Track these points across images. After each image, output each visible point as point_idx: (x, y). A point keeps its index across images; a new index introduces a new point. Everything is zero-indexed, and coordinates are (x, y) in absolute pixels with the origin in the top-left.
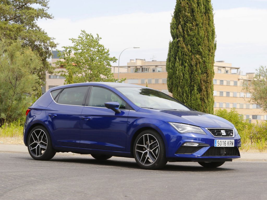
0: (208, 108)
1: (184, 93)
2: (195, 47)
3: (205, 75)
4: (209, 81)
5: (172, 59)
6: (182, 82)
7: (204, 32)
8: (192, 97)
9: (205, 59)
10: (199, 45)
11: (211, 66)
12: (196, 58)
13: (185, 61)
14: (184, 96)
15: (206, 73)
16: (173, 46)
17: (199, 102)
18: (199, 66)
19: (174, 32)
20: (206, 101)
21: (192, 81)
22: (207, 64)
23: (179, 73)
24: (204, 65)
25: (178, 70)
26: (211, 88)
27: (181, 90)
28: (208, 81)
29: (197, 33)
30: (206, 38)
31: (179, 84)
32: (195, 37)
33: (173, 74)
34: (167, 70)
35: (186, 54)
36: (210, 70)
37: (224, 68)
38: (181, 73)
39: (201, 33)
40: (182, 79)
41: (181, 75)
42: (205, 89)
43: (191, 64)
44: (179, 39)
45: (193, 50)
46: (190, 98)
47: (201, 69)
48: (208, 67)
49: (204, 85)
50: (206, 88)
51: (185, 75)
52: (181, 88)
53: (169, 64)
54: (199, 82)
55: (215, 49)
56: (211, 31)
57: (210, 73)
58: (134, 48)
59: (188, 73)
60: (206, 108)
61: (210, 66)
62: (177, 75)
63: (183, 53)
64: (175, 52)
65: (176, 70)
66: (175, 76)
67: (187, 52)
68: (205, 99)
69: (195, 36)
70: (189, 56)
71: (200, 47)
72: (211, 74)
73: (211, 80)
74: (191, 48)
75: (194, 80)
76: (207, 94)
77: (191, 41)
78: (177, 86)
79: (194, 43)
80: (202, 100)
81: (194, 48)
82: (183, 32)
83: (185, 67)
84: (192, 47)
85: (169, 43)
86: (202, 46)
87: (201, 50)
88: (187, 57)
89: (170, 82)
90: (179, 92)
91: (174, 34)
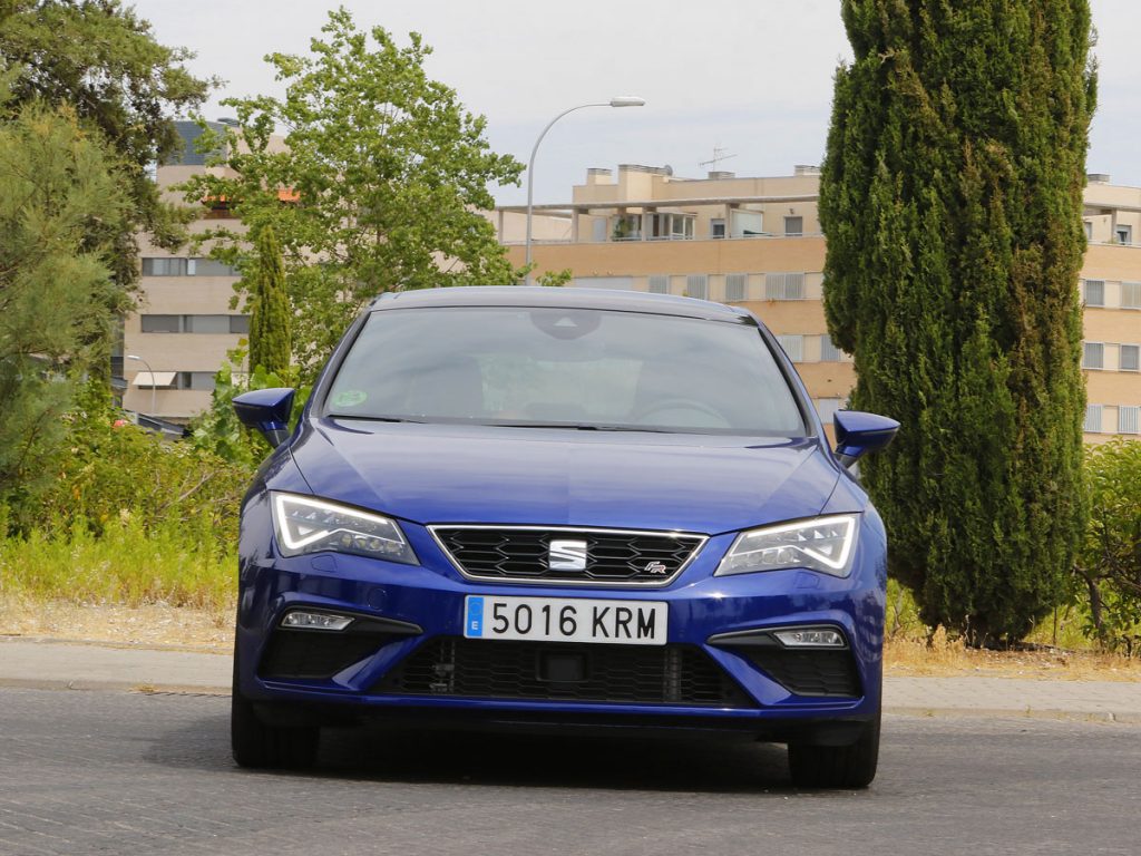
0: (1052, 435)
1: (918, 349)
2: (981, 100)
3: (1035, 250)
4: (1057, 287)
5: (852, 164)
6: (906, 293)
7: (1030, 14)
8: (962, 372)
9: (1037, 162)
10: (1001, 84)
11: (1065, 200)
12: (986, 157)
13: (922, 175)
14: (917, 368)
15: (1042, 239)
16: (857, 90)
17: (1004, 402)
18: (1004, 202)
19: (863, 14)
20: (1042, 397)
21: (961, 287)
22: (1047, 193)
23: (891, 240)
24: (1031, 198)
25: (883, 223)
26: (1066, 324)
27: (901, 337)
28: (1051, 283)
29: (990, 21)
30: (1038, 46)
31: (894, 301)
32: (981, 41)
33: (860, 249)
34: (823, 225)
35: (928, 138)
36: (1060, 226)
37: (1109, 217)
38: (903, 240)
39: (1013, 21)
40: (908, 277)
41: (903, 253)
42: (1034, 328)
43: (957, 193)
44: (891, 53)
45: (971, 117)
46: (950, 379)
47: (1010, 218)
48: (1052, 208)
49: (1030, 309)
50: (1040, 322)
51: (926, 250)
52: (901, 322)
53: (838, 192)
54: (1004, 292)
55: (1091, 105)
56: (1070, 11)
57: (1061, 240)
58: (615, 104)
59: (939, 242)
60: (1042, 435)
61: (1060, 201)
62: (879, 254)
63: (912, 129)
64: (867, 125)
65: (877, 224)
66: (871, 260)
67: (934, 124)
68: (1035, 383)
69: (981, 37)
70: (948, 146)
71: (1005, 94)
72: (1068, 245)
73: (1068, 280)
74: (959, 104)
75: (972, 277)
76: (1048, 358)
77: (954, 61)
78: (883, 313)
79: (975, 77)
80: (1020, 387)
81: (973, 105)
82: (914, 13)
83: (924, 207)
84: (961, 97)
85: (834, 73)
86: (1019, 93)
87: (1012, 111)
88: (935, 154)
89: (839, 290)
90: (893, 348)
91: (861, 25)
